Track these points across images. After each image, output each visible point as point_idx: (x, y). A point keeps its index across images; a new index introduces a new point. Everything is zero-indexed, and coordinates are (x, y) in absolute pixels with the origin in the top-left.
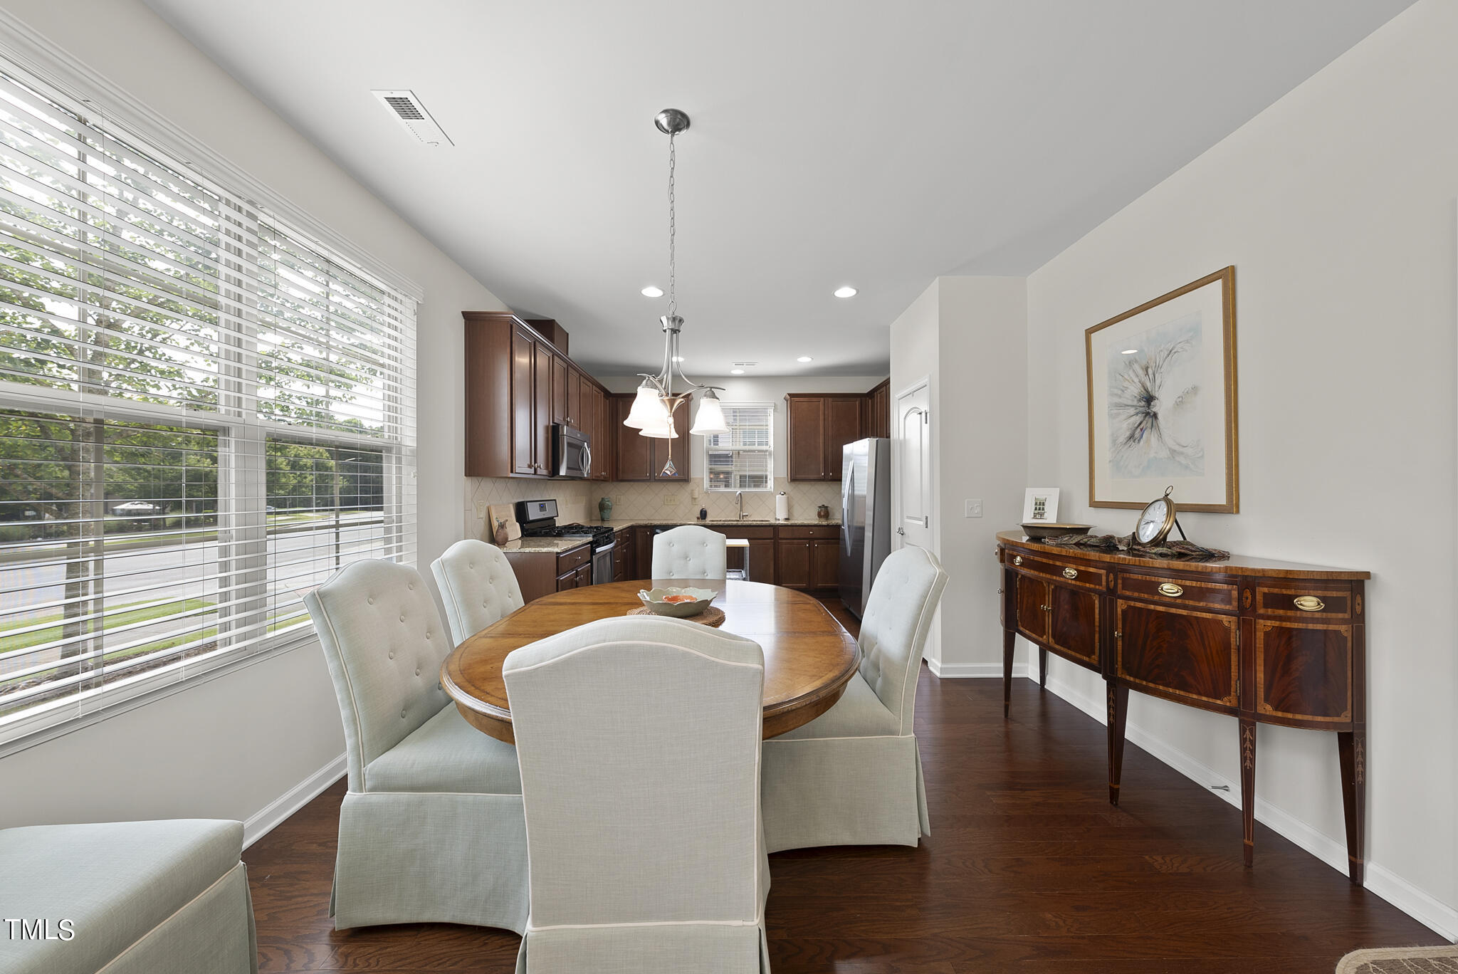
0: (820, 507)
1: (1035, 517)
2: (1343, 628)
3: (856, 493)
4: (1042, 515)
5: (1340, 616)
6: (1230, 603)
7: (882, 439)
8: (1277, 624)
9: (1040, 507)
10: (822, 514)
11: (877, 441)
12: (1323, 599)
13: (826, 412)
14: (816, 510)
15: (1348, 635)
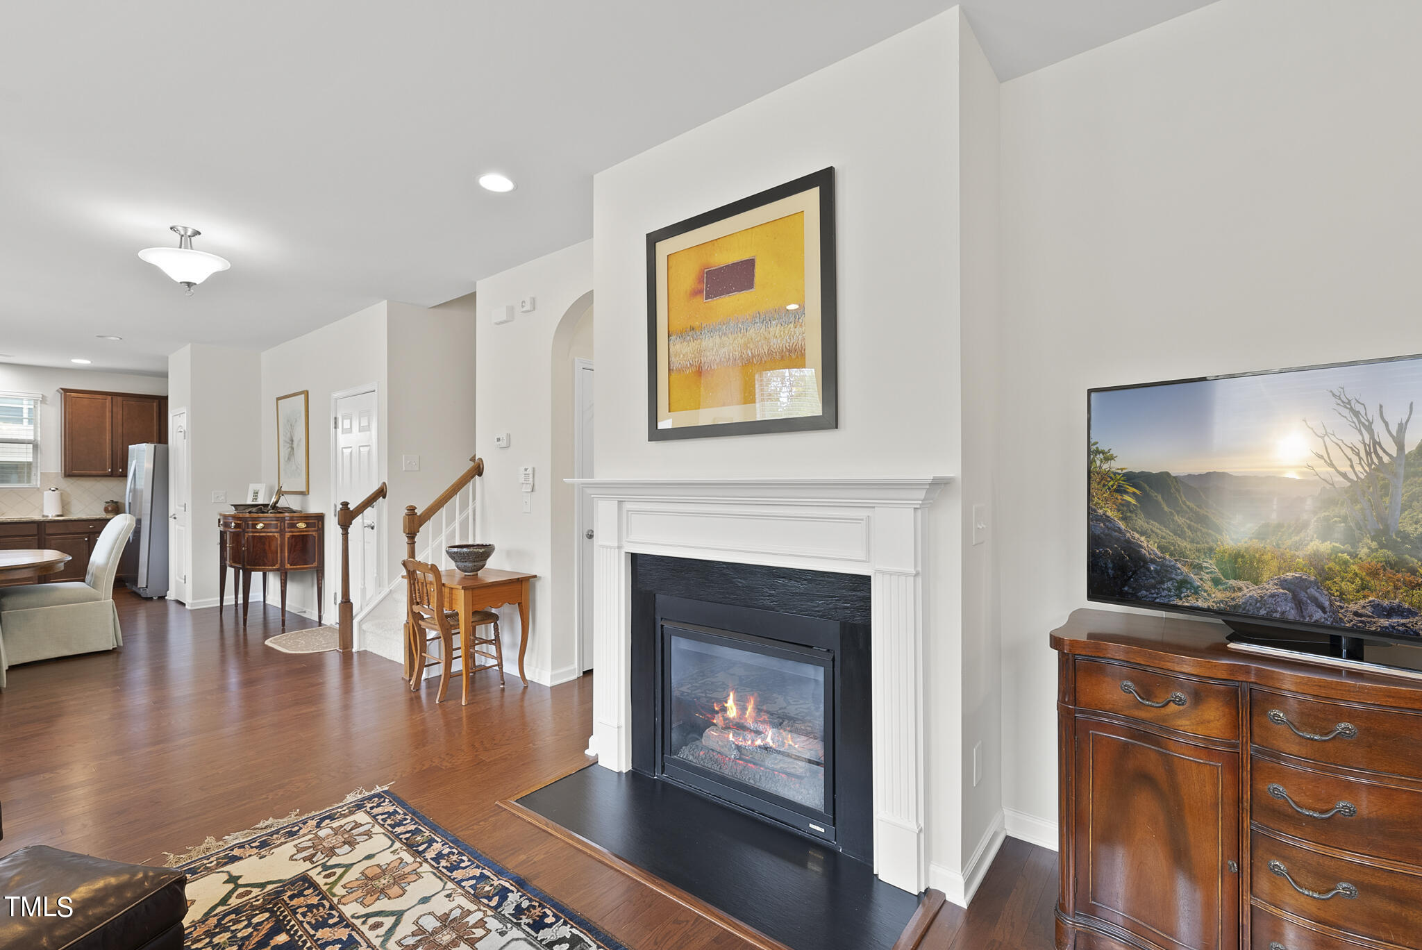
0: (107, 502)
1: (253, 501)
2: (314, 533)
3: (137, 487)
4: (256, 499)
5: (313, 529)
6: (277, 528)
7: (159, 445)
8: (291, 534)
9: (256, 494)
10: (110, 509)
11: (155, 446)
12: (306, 523)
13: (115, 410)
14: (103, 505)
15: (316, 536)
